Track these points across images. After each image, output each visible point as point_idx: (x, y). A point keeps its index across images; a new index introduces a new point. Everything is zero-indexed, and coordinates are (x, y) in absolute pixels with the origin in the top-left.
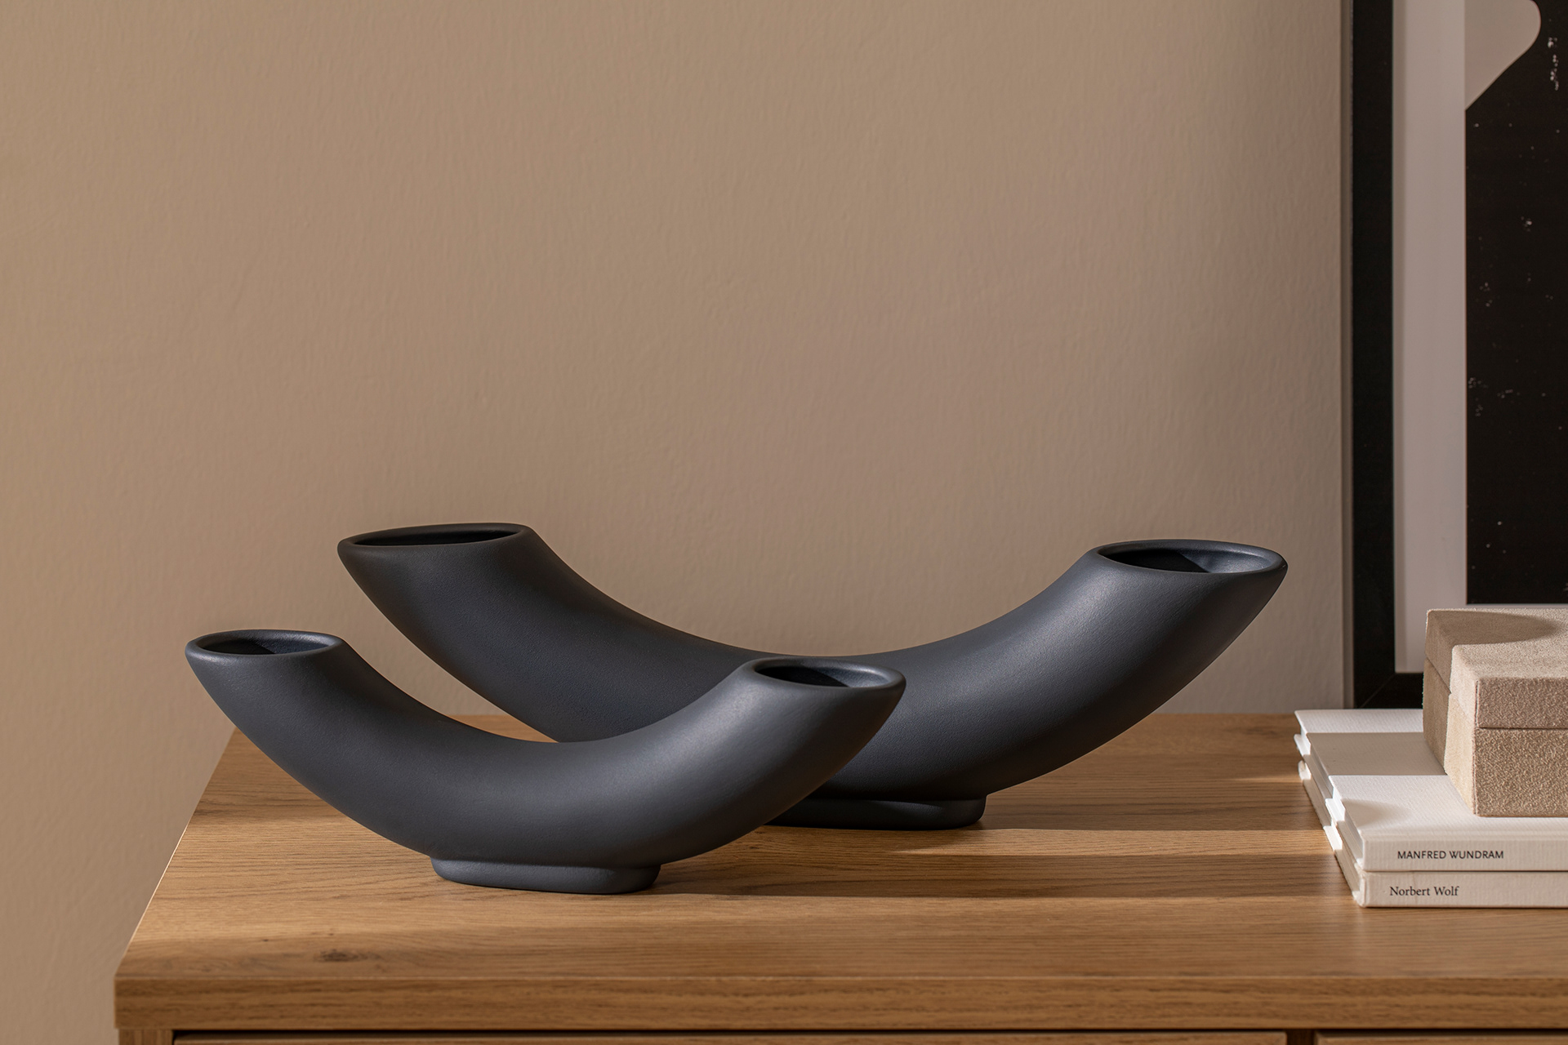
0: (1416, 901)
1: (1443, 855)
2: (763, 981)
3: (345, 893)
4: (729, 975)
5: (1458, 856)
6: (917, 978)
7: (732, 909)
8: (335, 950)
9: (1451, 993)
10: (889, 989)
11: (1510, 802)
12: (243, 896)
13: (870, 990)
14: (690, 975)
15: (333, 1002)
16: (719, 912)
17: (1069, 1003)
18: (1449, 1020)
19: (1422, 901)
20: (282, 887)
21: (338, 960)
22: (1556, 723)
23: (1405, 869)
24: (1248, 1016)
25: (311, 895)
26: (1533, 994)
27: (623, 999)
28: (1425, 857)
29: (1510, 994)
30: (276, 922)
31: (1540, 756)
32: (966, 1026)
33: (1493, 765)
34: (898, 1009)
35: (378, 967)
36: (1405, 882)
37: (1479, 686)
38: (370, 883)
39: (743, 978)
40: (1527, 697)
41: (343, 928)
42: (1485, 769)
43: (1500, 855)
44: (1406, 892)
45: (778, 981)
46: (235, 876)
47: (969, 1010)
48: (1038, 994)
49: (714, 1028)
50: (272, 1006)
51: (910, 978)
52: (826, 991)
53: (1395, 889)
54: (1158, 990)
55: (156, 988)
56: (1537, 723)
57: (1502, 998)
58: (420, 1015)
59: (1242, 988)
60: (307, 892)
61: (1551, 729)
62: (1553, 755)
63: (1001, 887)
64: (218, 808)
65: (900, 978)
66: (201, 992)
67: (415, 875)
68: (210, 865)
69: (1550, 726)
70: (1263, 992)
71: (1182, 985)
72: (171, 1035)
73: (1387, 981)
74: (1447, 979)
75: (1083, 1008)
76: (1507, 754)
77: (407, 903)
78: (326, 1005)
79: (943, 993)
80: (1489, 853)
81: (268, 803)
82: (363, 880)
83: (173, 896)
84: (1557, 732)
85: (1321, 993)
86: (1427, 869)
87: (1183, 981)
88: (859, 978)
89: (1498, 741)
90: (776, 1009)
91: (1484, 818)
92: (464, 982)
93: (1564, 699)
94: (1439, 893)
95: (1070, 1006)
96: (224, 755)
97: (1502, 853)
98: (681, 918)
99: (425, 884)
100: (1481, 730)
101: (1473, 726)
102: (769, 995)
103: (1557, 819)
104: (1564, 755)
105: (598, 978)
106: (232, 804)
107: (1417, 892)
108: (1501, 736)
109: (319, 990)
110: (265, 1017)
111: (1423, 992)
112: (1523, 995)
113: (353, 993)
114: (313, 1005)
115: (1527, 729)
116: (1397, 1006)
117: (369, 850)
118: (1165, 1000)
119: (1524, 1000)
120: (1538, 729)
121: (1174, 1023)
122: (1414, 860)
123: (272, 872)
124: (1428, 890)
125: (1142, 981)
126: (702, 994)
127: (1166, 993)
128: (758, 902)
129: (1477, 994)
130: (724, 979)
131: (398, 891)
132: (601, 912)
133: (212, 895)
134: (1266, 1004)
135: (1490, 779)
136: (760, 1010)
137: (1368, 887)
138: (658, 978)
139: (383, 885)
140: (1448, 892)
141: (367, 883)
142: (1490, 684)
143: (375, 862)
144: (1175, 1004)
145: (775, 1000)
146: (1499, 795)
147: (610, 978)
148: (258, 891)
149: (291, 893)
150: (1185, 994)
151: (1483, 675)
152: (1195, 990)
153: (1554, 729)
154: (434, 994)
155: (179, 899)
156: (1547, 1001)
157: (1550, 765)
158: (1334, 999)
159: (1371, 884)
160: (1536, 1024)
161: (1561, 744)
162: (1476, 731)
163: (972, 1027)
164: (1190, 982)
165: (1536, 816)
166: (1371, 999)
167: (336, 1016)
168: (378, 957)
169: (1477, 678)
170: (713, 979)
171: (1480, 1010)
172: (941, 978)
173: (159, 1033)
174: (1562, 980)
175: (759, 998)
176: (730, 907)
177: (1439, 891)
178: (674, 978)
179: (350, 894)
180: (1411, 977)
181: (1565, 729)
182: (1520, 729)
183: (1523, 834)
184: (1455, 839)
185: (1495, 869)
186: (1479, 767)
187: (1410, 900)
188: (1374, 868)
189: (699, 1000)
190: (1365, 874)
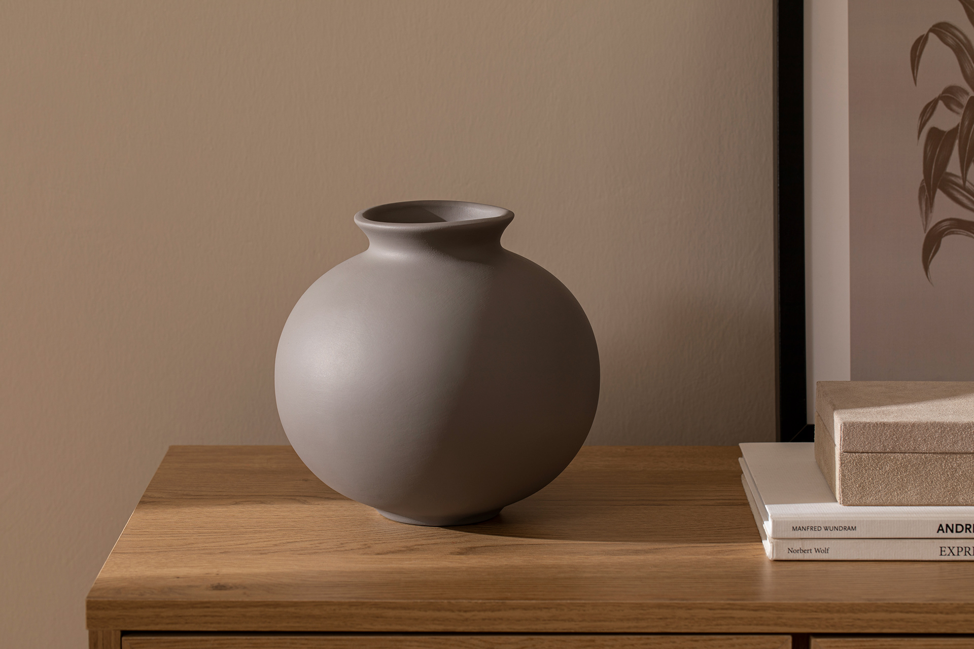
0: (804, 557)
1: (820, 528)
2: (476, 603)
3: (227, 550)
4: (455, 599)
5: (829, 529)
6: (569, 601)
7: (459, 561)
8: (219, 583)
9: (891, 612)
10: (551, 608)
11: (862, 497)
12: (166, 551)
13: (540, 609)
14: (432, 599)
15: (217, 614)
16: (452, 562)
17: (660, 617)
18: (890, 628)
19: (807, 556)
20: (190, 546)
21: (221, 589)
22: (889, 449)
23: (797, 537)
24: (768, 625)
25: (207, 551)
26: (941, 613)
27: (391, 613)
28: (809, 530)
29: (927, 613)
30: (185, 567)
31: (880, 469)
32: (598, 630)
33: (851, 475)
34: (557, 620)
35: (245, 593)
36: (797, 545)
37: (842, 427)
38: (243, 544)
39: (464, 601)
40: (871, 433)
41: (225, 571)
42: (847, 477)
43: (854, 529)
44: (797, 551)
45: (484, 603)
46: (162, 540)
47: (600, 621)
48: (642, 612)
49: (446, 631)
50: (180, 616)
51: (564, 601)
52: (514, 609)
53: (791, 549)
54: (714, 609)
55: (111, 605)
56: (878, 449)
57: (922, 615)
58: (269, 622)
60: (204, 549)
61: (886, 453)
62: (887, 469)
63: (623, 548)
64: (153, 500)
65: (559, 601)
66: (137, 608)
67: (269, 540)
68: (147, 533)
69: (886, 451)
70: (777, 611)
72: (119, 634)
73: (853, 604)
74: (889, 603)
75: (669, 620)
76: (860, 468)
77: (264, 556)
78: (213, 616)
79: (584, 611)
80: (847, 527)
81: (184, 497)
82: (239, 542)
83: (124, 552)
84: (889, 455)
85: (813, 611)
86: (810, 537)
87: (729, 604)
88: (534, 602)
89: (854, 460)
90: (484, 619)
91: (846, 507)
92: (296, 603)
93: (894, 434)
94: (818, 552)
95: (661, 619)
96: (159, 469)
97: (855, 527)
98: (429, 566)
99: (276, 545)
100: (844, 453)
101: (839, 451)
102: (479, 611)
103: (890, 508)
104: (894, 469)
105: (376, 601)
106: (162, 498)
107: (804, 551)
108: (856, 457)
109: (208, 607)
110: (176, 623)
111: (875, 611)
112: (935, 613)
113: (229, 609)
114: (205, 616)
115: (872, 453)
116: (859, 619)
117: (243, 525)
118: (718, 616)
120: (878, 453)
121: (724, 629)
122: (802, 532)
123: (184, 538)
124: (811, 550)
125: (703, 603)
126: (439, 610)
127: (719, 611)
128: (475, 556)
129: (907, 612)
130: (453, 601)
131: (259, 549)
132: (381, 562)
133: (147, 551)
134: (780, 618)
135: (849, 483)
136: (474, 620)
137: (775, 548)
138: (412, 601)
139: (250, 545)
140: (823, 551)
141: (240, 544)
142: (849, 425)
143: (246, 532)
144: (725, 618)
145: (483, 615)
146: (855, 493)
147: (384, 601)
148: (175, 549)
149: (194, 550)
150: (730, 611)
151: (845, 420)
152: (736, 609)
153: (888, 453)
154: (277, 609)
155: (127, 553)
156: (950, 617)
158: (821, 615)
159: (775, 547)
160: (943, 631)
161: (892, 462)
162: (841, 454)
163: (602, 631)
164: (734, 604)
165: (878, 506)
166: (843, 615)
167: (219, 623)
168: (245, 588)
169: (841, 422)
170: (446, 601)
171: (909, 622)
172: (583, 601)
173: (113, 632)
175: (473, 613)
176: (459, 559)
177: (817, 551)
178: (422, 601)
179: (230, 551)
180: (868, 602)
181: (895, 453)
182: (867, 453)
183: (868, 516)
184: (827, 519)
185: (851, 537)
186: (843, 475)
187: (799, 556)
188: (778, 537)
189: (437, 614)
190: (772, 540)
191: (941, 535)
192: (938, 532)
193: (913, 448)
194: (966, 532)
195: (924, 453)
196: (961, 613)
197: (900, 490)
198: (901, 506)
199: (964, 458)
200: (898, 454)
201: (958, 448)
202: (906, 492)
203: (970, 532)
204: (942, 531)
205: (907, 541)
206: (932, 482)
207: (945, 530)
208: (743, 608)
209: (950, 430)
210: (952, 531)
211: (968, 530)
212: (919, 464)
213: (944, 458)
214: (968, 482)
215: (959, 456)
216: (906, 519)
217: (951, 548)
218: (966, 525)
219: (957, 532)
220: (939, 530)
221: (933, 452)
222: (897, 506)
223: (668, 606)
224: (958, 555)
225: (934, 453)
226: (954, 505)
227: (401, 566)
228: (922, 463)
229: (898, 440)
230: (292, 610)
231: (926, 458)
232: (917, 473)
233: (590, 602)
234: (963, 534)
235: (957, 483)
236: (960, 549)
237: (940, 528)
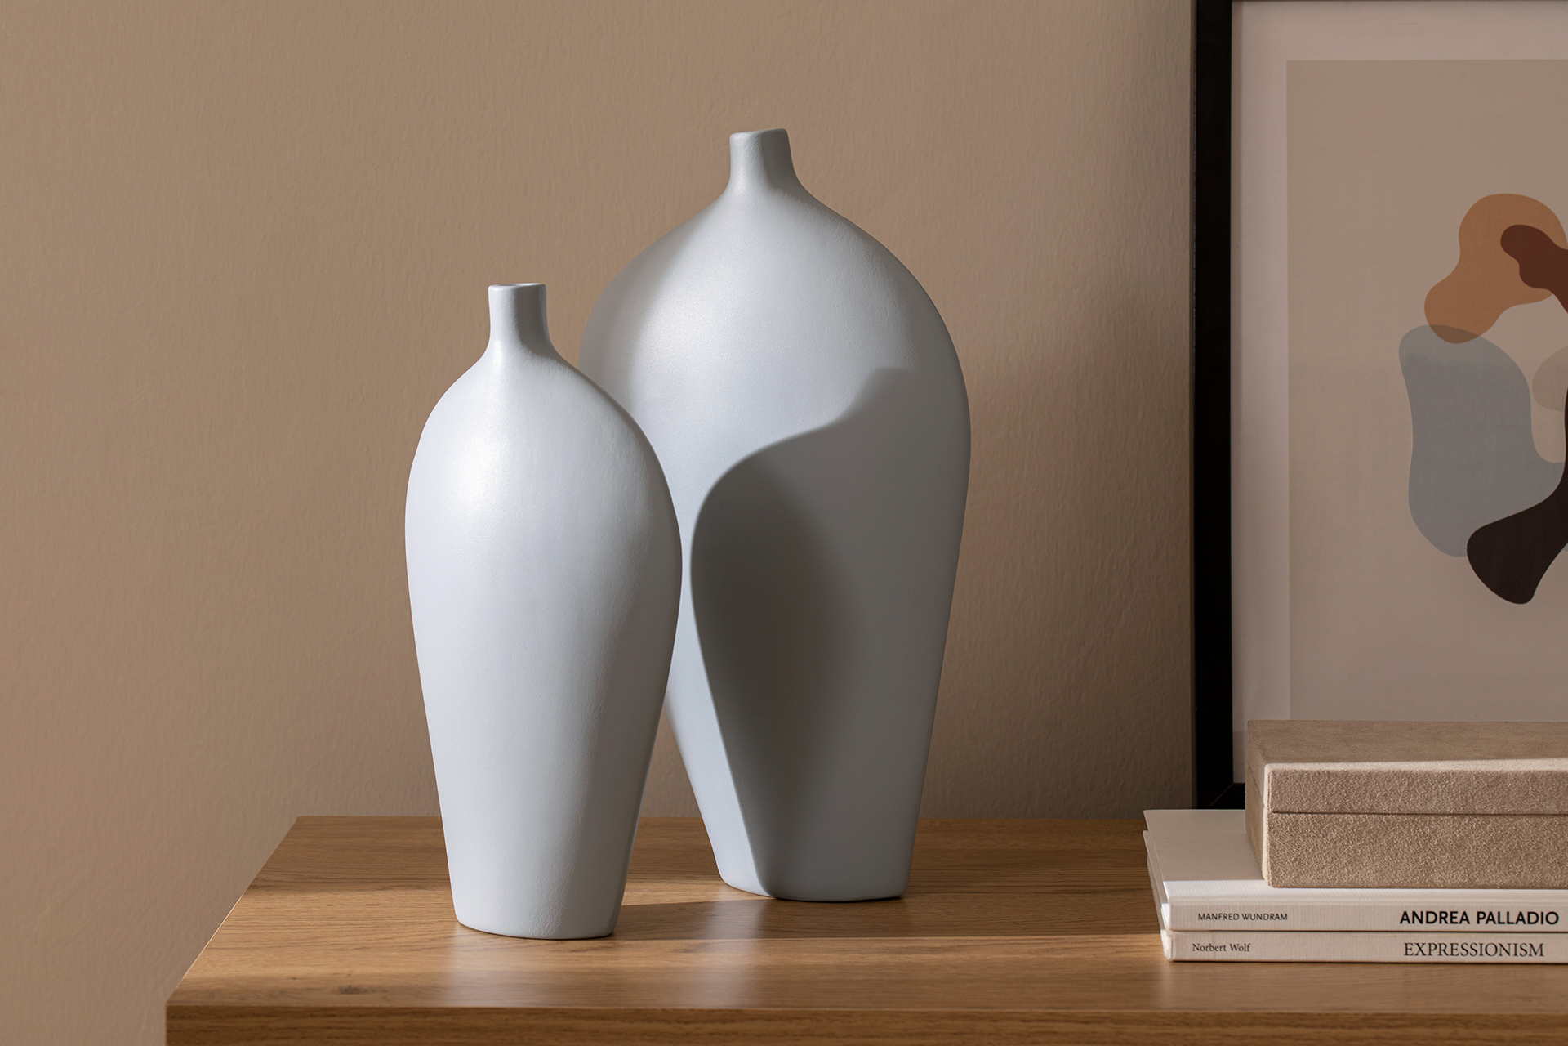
0: (1215, 956)
1: (1236, 917)
3: (364, 946)
4: (673, 1006)
5: (1249, 918)
8: (350, 986)
9: (1274, 1025)
10: (805, 1018)
11: (1298, 875)
13: (789, 1019)
15: (345, 1025)
17: (955, 1031)
19: (1219, 956)
20: (314, 941)
21: (351, 993)
22: (1336, 808)
23: (1204, 928)
25: (338, 947)
26: (1343, 1027)
28: (1222, 918)
29: (1323, 1026)
30: (304, 964)
31: (1324, 837)
33: (1284, 844)
34: (813, 1036)
35: (384, 998)
36: (1206, 940)
37: (1271, 781)
40: (1311, 786)
42: (1277, 847)
43: (1284, 917)
44: (1206, 948)
47: (871, 1037)
48: (930, 1024)
51: (823, 1009)
52: (753, 1019)
53: (1197, 946)
55: (200, 1012)
56: (1320, 808)
57: (1317, 1030)
59: (1099, 1020)
61: (1332, 813)
62: (1334, 836)
65: (814, 1009)
66: (236, 1017)
69: (1331, 811)
70: (1116, 1023)
71: (1047, 1017)
73: (1220, 1015)
74: (1270, 1014)
76: (1295, 835)
79: (850, 1022)
80: (1275, 915)
84: (1337, 816)
85: (1165, 1024)
86: (1223, 929)
87: (1049, 1014)
89: (1287, 824)
90: (711, 1034)
93: (1342, 788)
94: (1234, 950)
95: (955, 1034)
97: (1286, 915)
98: (642, 966)
100: (1274, 814)
101: (1268, 811)
102: (705, 1022)
103: (1338, 890)
104: (1343, 836)
107: (1215, 949)
108: (1290, 819)
111: (1251, 1025)
115: (1312, 813)
116: (1229, 1036)
118: (1036, 1030)
119: (1334, 1032)
120: (1321, 813)
122: (1212, 921)
124: (1225, 946)
125: (1015, 1013)
126: (650, 1021)
127: (1035, 1024)
129: (1296, 1026)
133: (255, 946)
134: (1120, 1033)
135: (1281, 856)
136: (698, 1035)
137: (1174, 944)
139: (397, 940)
140: (1241, 949)
141: (384, 938)
142: (1280, 775)
145: (710, 1027)
146: (1289, 869)
148: (294, 943)
149: (321, 946)
150: (1051, 1024)
151: (1274, 768)
152: (1059, 1021)
153: (1335, 813)
155: (229, 949)
156: (1355, 1033)
157: (1332, 844)
158: (1176, 1030)
159: (1176, 943)
161: (1341, 826)
162: (1270, 815)
164: (1056, 1015)
165: (1321, 887)
166: (1207, 1030)
168: (384, 990)
169: (1270, 770)
170: (660, 1009)
171: (1297, 1039)
172: (848, 1010)
174: (1366, 1015)
175: (697, 1025)
176: (685, 958)
177: (1233, 948)
178: (628, 1008)
179: (370, 946)
180: (1240, 1011)
181: (1345, 813)
182: (1306, 813)
183: (1305, 900)
184: (1246, 904)
185: (1281, 929)
186: (1272, 845)
187: (1209, 955)
188: (1179, 927)
189: (648, 1026)
190: (1171, 933)
191: (1405, 926)
192: (1401, 922)
193: (1369, 807)
194: (1440, 922)
195: (1385, 814)
196: (1369, 1027)
197: (1352, 865)
198: (1354, 888)
199: (1441, 821)
200: (1349, 815)
201: (1431, 807)
202: (1360, 869)
203: (1446, 922)
204: (1406, 922)
205: (1358, 934)
206: (1396, 855)
207: (1411, 920)
208: (1068, 1019)
209: (1421, 781)
210: (1421, 921)
211: (1443, 920)
212: (1378, 829)
213: (1413, 822)
214: (1447, 854)
215: (1433, 818)
216: (1357, 904)
217: (1420, 945)
218: (1441, 913)
219: (1428, 922)
220: (1403, 919)
221: (1397, 812)
222: (1347, 888)
223: (965, 1017)
224: (1430, 954)
225: (1398, 814)
226: (1427, 888)
227: (603, 965)
228: (1383, 829)
229: (1348, 795)
230: (448, 1019)
231: (1388, 821)
232: (1376, 841)
233: (858, 1010)
234: (1437, 926)
235: (1431, 856)
236: (1433, 947)
237: (1405, 918)
